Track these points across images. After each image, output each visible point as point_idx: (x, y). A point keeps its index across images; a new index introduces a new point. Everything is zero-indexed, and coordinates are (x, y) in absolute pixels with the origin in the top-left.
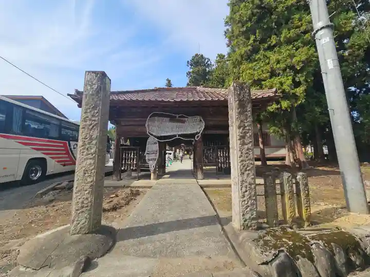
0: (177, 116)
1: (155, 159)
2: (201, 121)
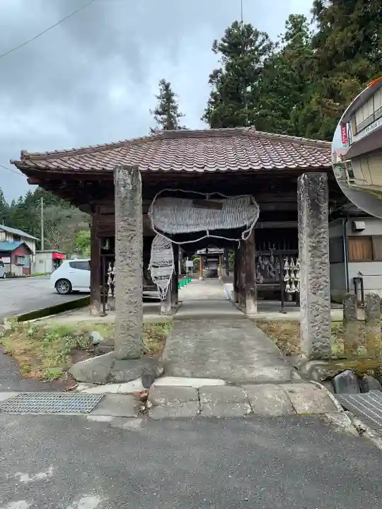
0: (207, 195)
1: (167, 277)
2: (252, 204)
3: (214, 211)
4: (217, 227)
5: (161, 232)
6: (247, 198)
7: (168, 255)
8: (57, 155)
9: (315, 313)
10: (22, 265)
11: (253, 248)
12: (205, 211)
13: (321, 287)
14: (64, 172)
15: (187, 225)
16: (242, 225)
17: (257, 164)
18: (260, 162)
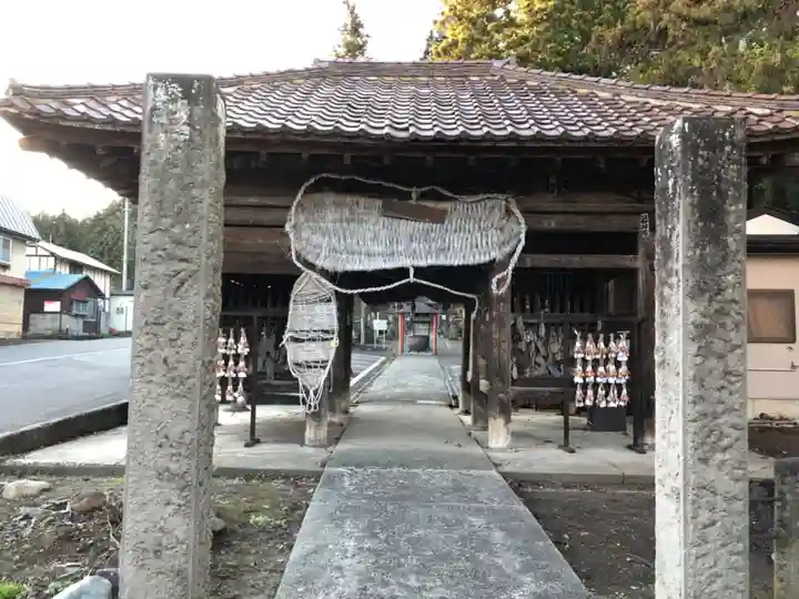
0: (414, 192)
1: (322, 364)
2: (509, 213)
3: (427, 225)
4: (432, 261)
5: (311, 266)
6: (500, 201)
7: (327, 315)
9: (705, 516)
10: (83, 316)
11: (505, 308)
12: (406, 227)
13: (726, 442)
14: (97, 127)
15: (369, 255)
16: (484, 259)
17: (527, 125)
18: (532, 122)
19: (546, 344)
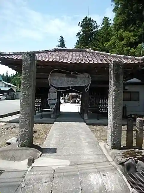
0: (72, 73)
1: (54, 104)
2: (89, 77)
3: (74, 79)
4: (74, 85)
7: (55, 95)
8: (13, 54)
10: (11, 96)
11: (88, 94)
12: (70, 79)
16: (84, 85)
17: (91, 61)
19: (95, 101)
